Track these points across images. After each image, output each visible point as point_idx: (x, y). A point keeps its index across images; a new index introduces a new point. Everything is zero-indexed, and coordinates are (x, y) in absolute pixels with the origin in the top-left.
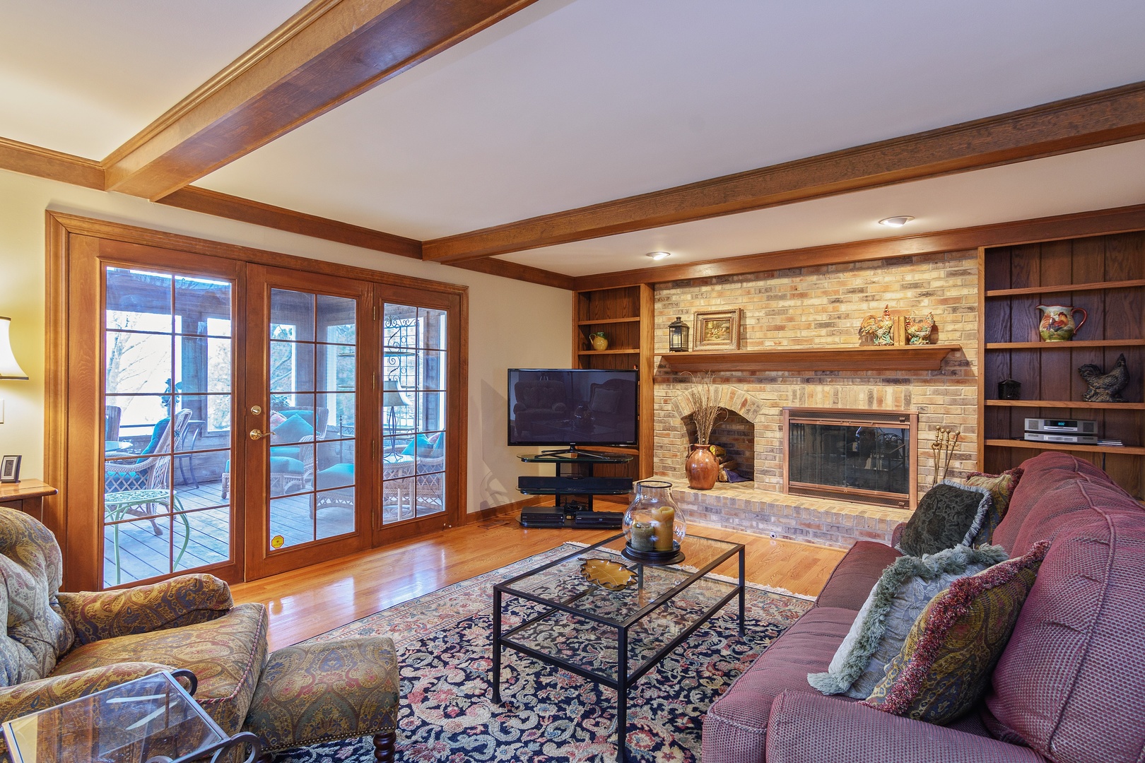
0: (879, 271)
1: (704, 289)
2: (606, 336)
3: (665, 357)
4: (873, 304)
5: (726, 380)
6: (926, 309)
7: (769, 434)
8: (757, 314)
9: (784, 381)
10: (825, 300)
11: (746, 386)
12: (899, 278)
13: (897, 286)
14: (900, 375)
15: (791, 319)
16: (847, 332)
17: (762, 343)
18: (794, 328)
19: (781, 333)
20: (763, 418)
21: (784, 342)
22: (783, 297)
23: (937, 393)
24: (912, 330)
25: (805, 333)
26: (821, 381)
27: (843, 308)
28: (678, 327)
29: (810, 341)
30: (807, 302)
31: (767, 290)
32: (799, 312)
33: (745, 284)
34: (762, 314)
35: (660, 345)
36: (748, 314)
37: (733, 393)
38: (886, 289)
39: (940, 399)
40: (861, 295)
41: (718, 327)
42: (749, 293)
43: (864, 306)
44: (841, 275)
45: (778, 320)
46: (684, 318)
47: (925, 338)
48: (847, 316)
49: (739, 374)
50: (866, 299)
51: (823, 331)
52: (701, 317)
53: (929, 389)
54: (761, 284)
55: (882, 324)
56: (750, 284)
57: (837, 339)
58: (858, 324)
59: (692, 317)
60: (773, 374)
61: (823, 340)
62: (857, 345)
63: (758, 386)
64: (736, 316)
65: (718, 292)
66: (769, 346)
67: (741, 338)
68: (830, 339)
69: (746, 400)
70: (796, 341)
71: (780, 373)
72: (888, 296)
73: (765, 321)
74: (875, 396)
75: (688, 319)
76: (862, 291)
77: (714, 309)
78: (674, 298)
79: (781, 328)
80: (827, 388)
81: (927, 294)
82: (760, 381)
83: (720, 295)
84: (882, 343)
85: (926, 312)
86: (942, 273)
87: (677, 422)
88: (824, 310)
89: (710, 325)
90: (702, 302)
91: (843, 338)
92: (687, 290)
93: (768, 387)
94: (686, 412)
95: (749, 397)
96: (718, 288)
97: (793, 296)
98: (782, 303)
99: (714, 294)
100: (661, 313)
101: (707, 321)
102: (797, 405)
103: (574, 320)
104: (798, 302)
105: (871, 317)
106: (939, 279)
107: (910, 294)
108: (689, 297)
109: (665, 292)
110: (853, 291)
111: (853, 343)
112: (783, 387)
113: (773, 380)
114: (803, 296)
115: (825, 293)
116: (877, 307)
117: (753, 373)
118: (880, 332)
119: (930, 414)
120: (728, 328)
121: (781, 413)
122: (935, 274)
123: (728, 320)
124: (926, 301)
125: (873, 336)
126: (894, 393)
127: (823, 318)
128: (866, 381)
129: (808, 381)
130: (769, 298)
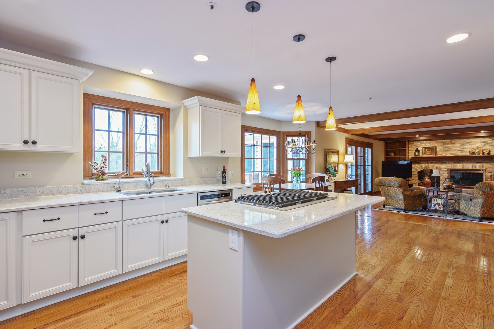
0: (475, 139)
1: (424, 142)
2: (394, 153)
3: (412, 158)
4: (473, 146)
5: (431, 163)
6: (487, 147)
7: (444, 175)
8: (440, 148)
9: (448, 163)
10: (460, 145)
11: (437, 164)
12: (480, 140)
13: (479, 142)
14: (480, 161)
15: (450, 149)
16: (466, 152)
17: (442, 154)
18: (451, 151)
19: (447, 152)
20: (442, 171)
21: (448, 154)
22: (448, 144)
23: (490, 165)
24: (484, 152)
25: (454, 152)
26: (459, 163)
27: (465, 147)
28: (417, 151)
29: (456, 154)
30: (454, 145)
31: (443, 142)
32: (453, 147)
33: (437, 141)
34: (442, 148)
35: (411, 155)
36: (438, 148)
37: (433, 166)
38: (477, 142)
39: (491, 166)
40: (470, 144)
41: (429, 150)
42: (438, 143)
43: (471, 146)
44: (464, 139)
45: (447, 149)
46: (418, 148)
47: (487, 153)
48: (466, 148)
49: (435, 161)
50: (471, 145)
51: (459, 152)
52: (424, 148)
53: (488, 164)
54: (441, 141)
55: (476, 150)
56: (438, 141)
57: (463, 153)
58: (469, 150)
59: (421, 148)
60: (445, 161)
61: (459, 154)
62: (469, 155)
63: (441, 164)
64: (434, 148)
65: (429, 142)
66: (444, 155)
67: (436, 153)
68: (461, 153)
69: (437, 167)
70: (452, 154)
71: (447, 161)
72: (477, 144)
73: (443, 150)
74: (474, 166)
75: (420, 149)
76: (470, 143)
77: (427, 146)
78: (415, 144)
79: (448, 151)
80: (461, 164)
81: (487, 144)
82: (441, 163)
83: (429, 143)
84: (477, 154)
85: (487, 148)
86: (491, 139)
87: (416, 173)
88: (460, 147)
89: (426, 150)
90: (424, 145)
91: (465, 153)
92: (419, 142)
93: (444, 164)
94: (419, 170)
95: (438, 167)
96: (429, 141)
97: (451, 144)
98: (447, 145)
99: (427, 143)
100: (411, 147)
101: (425, 149)
102: (452, 168)
103: (384, 149)
104: (452, 145)
105: (473, 149)
106: (490, 141)
107: (483, 144)
108: (420, 143)
109: (412, 142)
110: (468, 143)
111: (468, 154)
112: (448, 164)
113: (445, 163)
114: (453, 144)
115: (460, 143)
116: (475, 147)
117: (439, 161)
118: (476, 152)
119: (489, 169)
120: (432, 151)
121: (448, 170)
122: (489, 140)
123: (432, 149)
124: (487, 145)
125: (474, 153)
126: (479, 165)
127: (460, 149)
128: (471, 162)
129: (455, 163)
130: (444, 144)
